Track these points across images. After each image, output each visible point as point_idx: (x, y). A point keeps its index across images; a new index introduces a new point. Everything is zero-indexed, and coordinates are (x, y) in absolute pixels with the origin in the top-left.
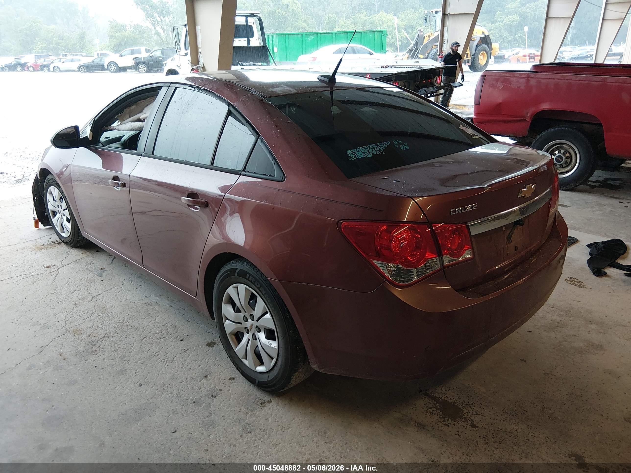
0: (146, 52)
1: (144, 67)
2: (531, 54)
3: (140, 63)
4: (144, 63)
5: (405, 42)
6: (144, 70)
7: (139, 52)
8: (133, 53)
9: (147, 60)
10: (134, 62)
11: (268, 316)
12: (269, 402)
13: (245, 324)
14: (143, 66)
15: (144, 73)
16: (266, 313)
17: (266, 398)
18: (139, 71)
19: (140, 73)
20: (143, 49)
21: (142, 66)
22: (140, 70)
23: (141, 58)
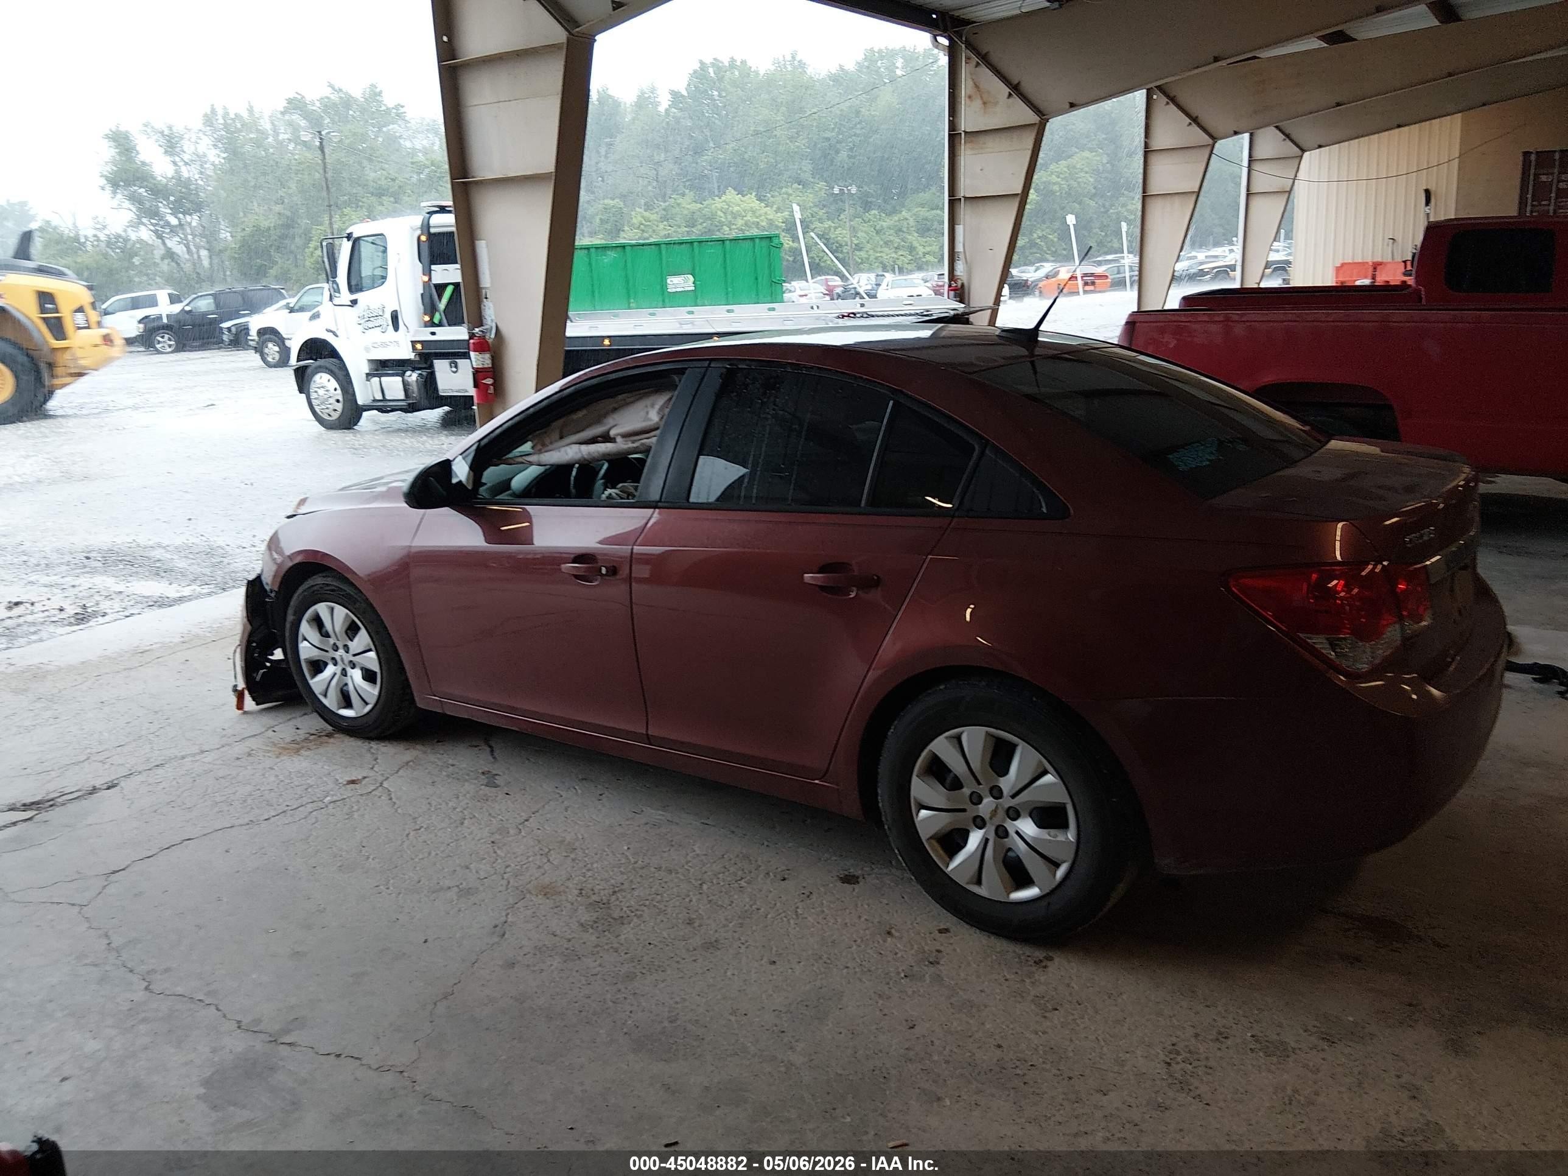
0: (172, 302)
1: (170, 340)
2: (1086, 275)
3: (159, 328)
4: (167, 328)
5: (791, 259)
6: (170, 346)
7: (152, 302)
8: (135, 304)
9: (179, 322)
10: (142, 326)
11: (1049, 778)
12: (1050, 959)
13: (972, 811)
14: (167, 336)
15: (172, 352)
16: (1045, 772)
17: (1039, 954)
18: (157, 350)
19: (159, 352)
20: (163, 296)
21: (163, 337)
22: (158, 346)
23: (160, 317)
